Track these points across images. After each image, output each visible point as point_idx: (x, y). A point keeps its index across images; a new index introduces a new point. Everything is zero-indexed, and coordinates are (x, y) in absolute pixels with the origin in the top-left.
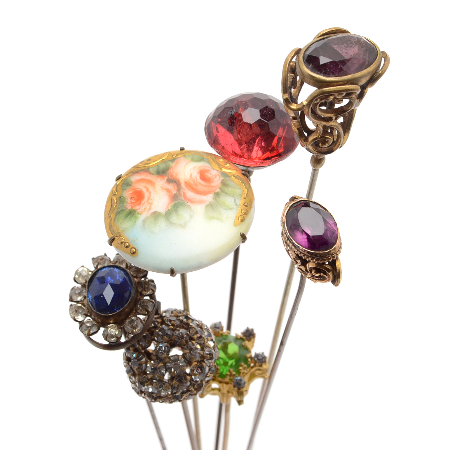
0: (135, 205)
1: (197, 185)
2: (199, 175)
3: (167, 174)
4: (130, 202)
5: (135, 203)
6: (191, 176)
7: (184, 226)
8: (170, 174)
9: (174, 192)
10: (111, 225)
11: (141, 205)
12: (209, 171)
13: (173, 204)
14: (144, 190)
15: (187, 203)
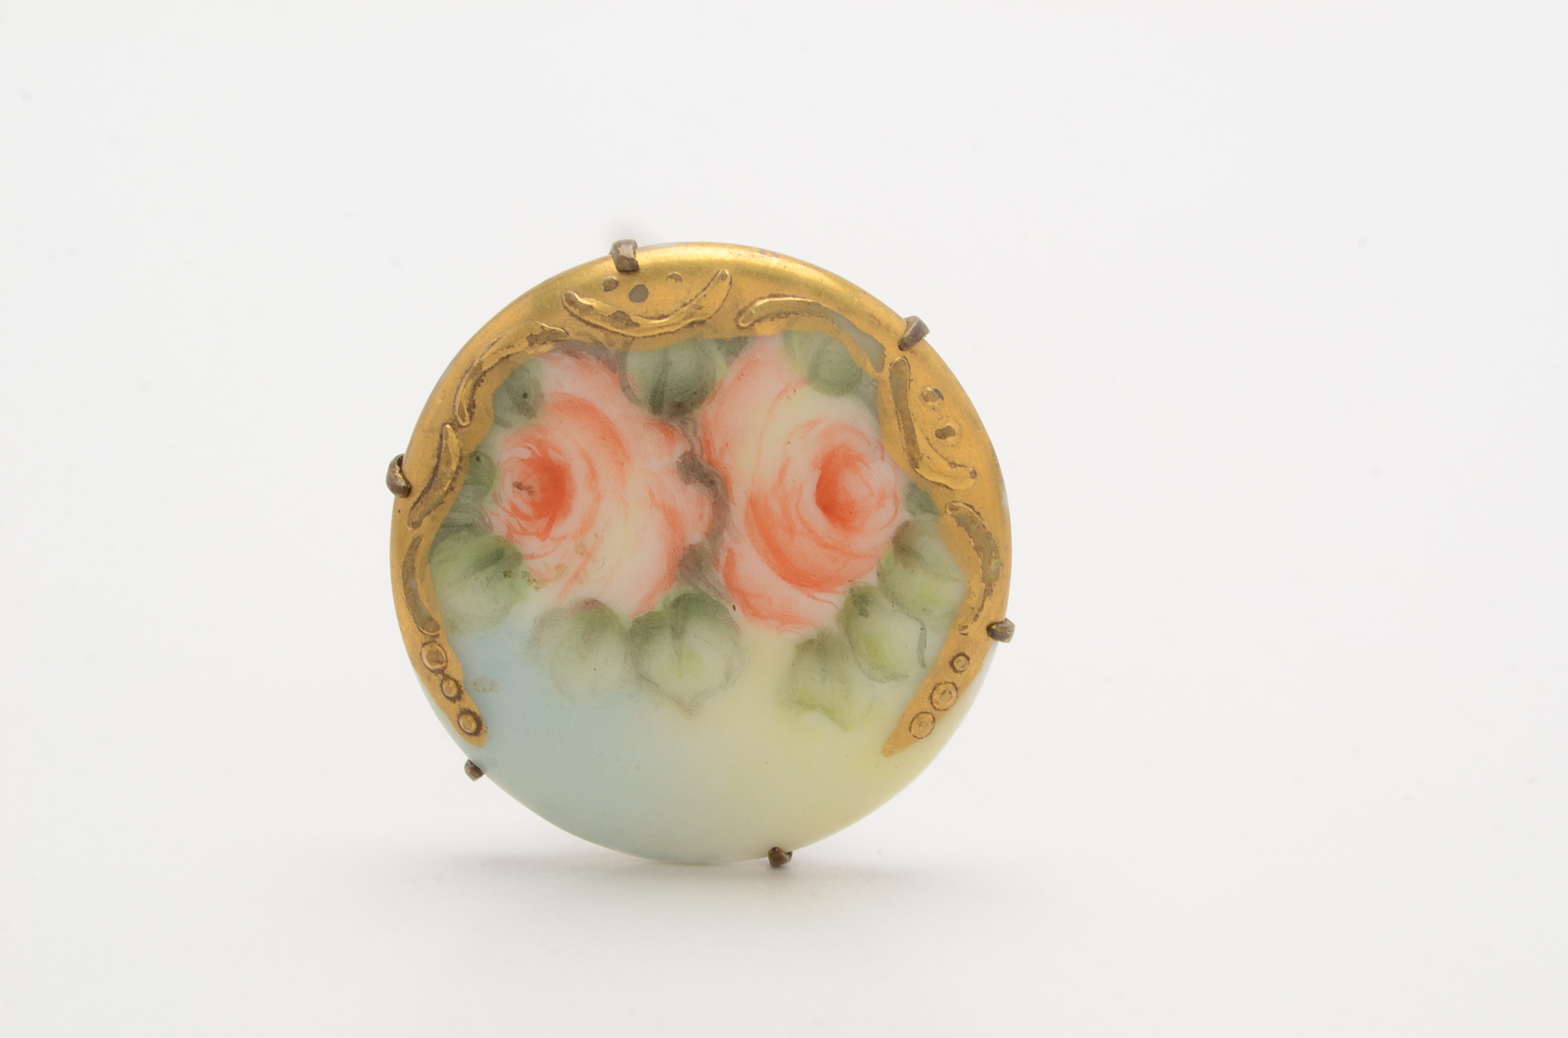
0: (524, 532)
1: (792, 531)
2: (816, 475)
3: (690, 426)
4: (511, 504)
5: (527, 518)
6: (782, 472)
7: (688, 706)
8: (700, 433)
9: (695, 536)
10: (413, 569)
11: (548, 541)
12: (865, 464)
13: (674, 593)
14: (578, 472)
15: (731, 609)
